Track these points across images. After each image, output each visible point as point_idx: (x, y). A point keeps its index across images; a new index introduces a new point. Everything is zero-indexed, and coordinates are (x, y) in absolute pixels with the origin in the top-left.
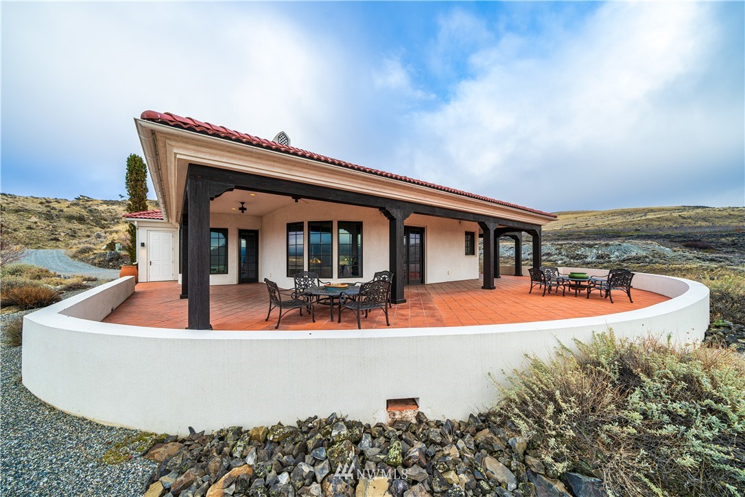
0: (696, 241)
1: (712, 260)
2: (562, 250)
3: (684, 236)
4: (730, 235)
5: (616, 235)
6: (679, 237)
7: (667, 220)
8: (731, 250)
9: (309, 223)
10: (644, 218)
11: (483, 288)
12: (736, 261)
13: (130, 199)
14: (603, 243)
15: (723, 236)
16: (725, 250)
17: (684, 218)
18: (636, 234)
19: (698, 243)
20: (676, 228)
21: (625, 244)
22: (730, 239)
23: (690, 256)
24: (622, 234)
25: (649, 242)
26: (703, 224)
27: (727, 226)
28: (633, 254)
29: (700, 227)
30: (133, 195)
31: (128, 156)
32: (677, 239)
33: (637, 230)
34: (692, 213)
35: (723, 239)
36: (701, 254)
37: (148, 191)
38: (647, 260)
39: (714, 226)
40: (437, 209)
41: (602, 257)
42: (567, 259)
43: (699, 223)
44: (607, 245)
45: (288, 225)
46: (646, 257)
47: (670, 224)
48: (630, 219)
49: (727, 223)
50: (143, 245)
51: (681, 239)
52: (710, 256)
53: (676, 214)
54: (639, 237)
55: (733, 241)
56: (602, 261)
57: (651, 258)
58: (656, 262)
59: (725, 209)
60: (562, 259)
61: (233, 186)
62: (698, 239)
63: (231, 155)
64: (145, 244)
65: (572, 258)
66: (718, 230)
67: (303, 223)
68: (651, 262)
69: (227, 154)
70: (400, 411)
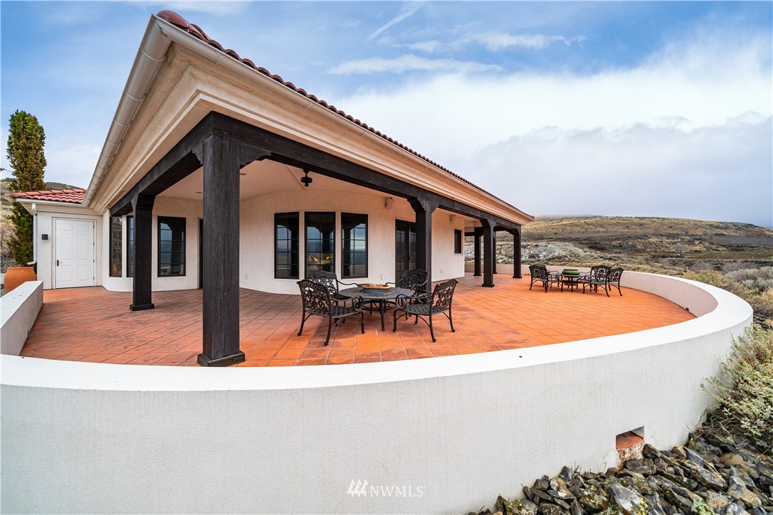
0: (596, 243)
1: (610, 259)
2: (502, 250)
3: (588, 239)
4: (618, 239)
5: (541, 238)
6: (585, 240)
7: (576, 226)
8: (618, 250)
9: (307, 214)
10: (560, 223)
11: (483, 286)
12: (625, 259)
13: (14, 174)
14: (534, 244)
15: (614, 240)
16: (615, 250)
17: (588, 224)
18: (555, 237)
19: (598, 245)
20: (583, 232)
21: (550, 246)
22: (618, 242)
23: (596, 255)
24: (545, 237)
25: (567, 244)
26: (601, 229)
27: (616, 232)
28: (556, 254)
29: (598, 232)
30: (19, 169)
31: (13, 112)
32: (584, 242)
33: (556, 234)
34: (593, 220)
35: (614, 242)
36: (602, 254)
37: (45, 165)
38: (567, 259)
39: (607, 232)
40: (456, 204)
41: (533, 256)
42: (506, 259)
43: (598, 229)
44: (537, 246)
45: (277, 215)
46: (566, 256)
47: (579, 229)
48: (550, 224)
49: (616, 229)
50: (45, 237)
51: (586, 242)
52: (609, 256)
53: (582, 221)
54: (557, 240)
55: (620, 244)
56: (533, 259)
57: (569, 257)
58: (573, 261)
59: (614, 218)
60: (502, 259)
61: (269, 153)
62: (597, 241)
63: (275, 107)
64: (49, 236)
65: (510, 257)
66: (610, 234)
67: (298, 213)
68: (569, 261)
69: (270, 105)
70: (629, 448)
